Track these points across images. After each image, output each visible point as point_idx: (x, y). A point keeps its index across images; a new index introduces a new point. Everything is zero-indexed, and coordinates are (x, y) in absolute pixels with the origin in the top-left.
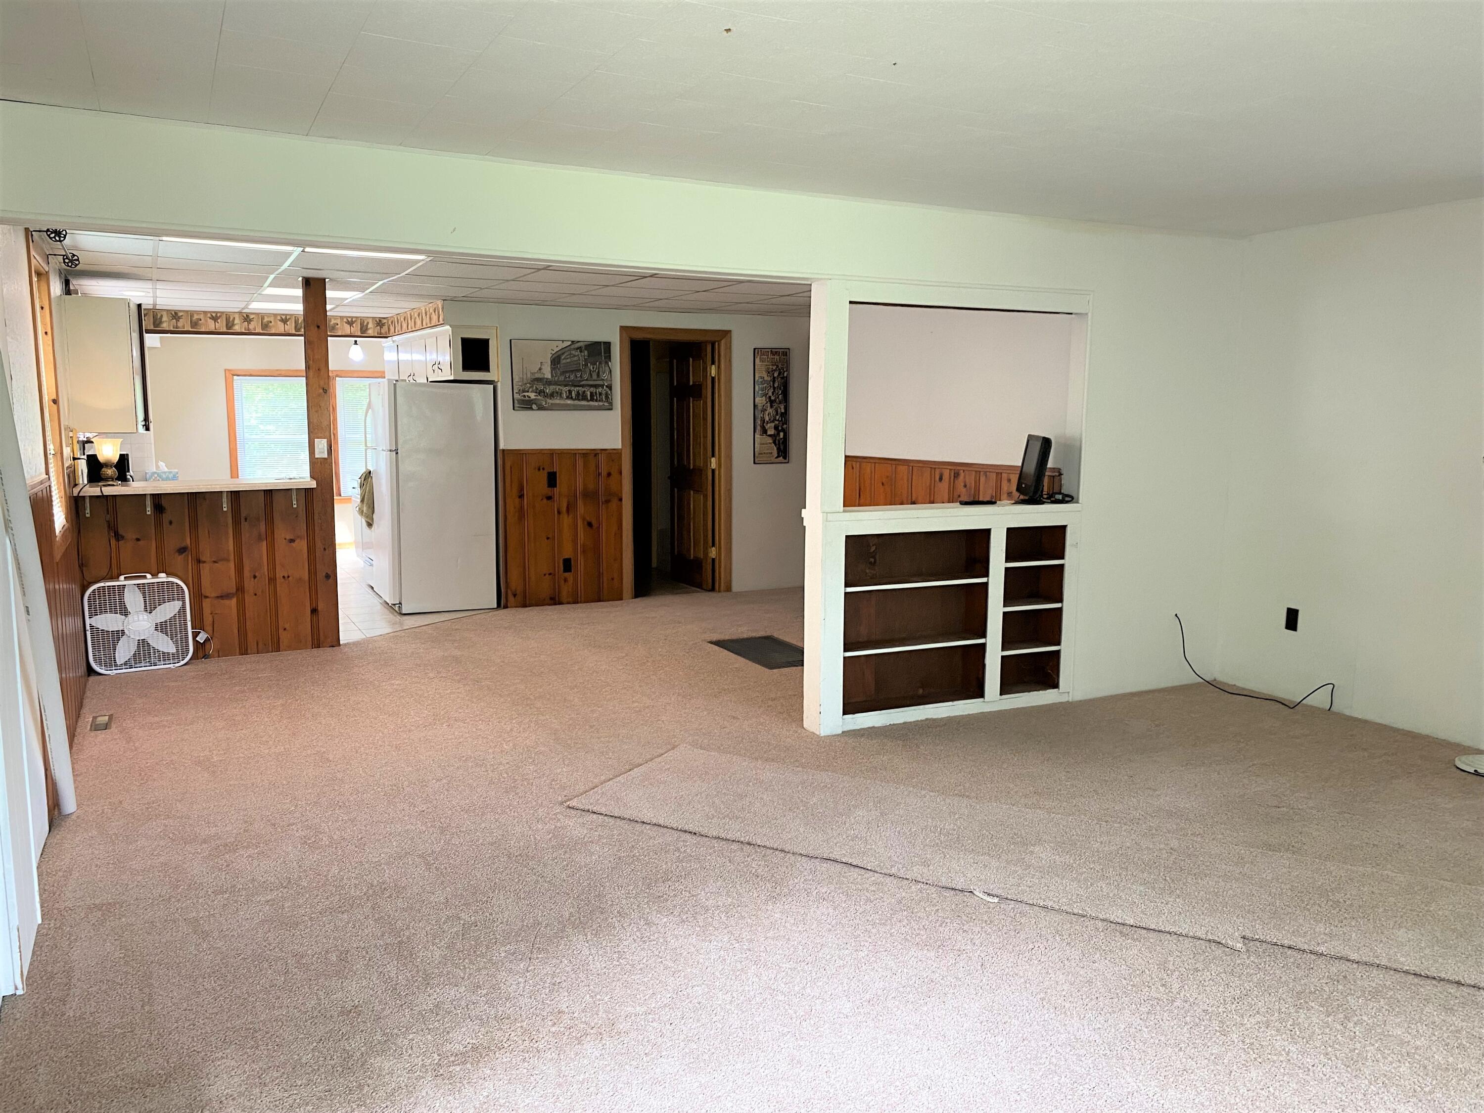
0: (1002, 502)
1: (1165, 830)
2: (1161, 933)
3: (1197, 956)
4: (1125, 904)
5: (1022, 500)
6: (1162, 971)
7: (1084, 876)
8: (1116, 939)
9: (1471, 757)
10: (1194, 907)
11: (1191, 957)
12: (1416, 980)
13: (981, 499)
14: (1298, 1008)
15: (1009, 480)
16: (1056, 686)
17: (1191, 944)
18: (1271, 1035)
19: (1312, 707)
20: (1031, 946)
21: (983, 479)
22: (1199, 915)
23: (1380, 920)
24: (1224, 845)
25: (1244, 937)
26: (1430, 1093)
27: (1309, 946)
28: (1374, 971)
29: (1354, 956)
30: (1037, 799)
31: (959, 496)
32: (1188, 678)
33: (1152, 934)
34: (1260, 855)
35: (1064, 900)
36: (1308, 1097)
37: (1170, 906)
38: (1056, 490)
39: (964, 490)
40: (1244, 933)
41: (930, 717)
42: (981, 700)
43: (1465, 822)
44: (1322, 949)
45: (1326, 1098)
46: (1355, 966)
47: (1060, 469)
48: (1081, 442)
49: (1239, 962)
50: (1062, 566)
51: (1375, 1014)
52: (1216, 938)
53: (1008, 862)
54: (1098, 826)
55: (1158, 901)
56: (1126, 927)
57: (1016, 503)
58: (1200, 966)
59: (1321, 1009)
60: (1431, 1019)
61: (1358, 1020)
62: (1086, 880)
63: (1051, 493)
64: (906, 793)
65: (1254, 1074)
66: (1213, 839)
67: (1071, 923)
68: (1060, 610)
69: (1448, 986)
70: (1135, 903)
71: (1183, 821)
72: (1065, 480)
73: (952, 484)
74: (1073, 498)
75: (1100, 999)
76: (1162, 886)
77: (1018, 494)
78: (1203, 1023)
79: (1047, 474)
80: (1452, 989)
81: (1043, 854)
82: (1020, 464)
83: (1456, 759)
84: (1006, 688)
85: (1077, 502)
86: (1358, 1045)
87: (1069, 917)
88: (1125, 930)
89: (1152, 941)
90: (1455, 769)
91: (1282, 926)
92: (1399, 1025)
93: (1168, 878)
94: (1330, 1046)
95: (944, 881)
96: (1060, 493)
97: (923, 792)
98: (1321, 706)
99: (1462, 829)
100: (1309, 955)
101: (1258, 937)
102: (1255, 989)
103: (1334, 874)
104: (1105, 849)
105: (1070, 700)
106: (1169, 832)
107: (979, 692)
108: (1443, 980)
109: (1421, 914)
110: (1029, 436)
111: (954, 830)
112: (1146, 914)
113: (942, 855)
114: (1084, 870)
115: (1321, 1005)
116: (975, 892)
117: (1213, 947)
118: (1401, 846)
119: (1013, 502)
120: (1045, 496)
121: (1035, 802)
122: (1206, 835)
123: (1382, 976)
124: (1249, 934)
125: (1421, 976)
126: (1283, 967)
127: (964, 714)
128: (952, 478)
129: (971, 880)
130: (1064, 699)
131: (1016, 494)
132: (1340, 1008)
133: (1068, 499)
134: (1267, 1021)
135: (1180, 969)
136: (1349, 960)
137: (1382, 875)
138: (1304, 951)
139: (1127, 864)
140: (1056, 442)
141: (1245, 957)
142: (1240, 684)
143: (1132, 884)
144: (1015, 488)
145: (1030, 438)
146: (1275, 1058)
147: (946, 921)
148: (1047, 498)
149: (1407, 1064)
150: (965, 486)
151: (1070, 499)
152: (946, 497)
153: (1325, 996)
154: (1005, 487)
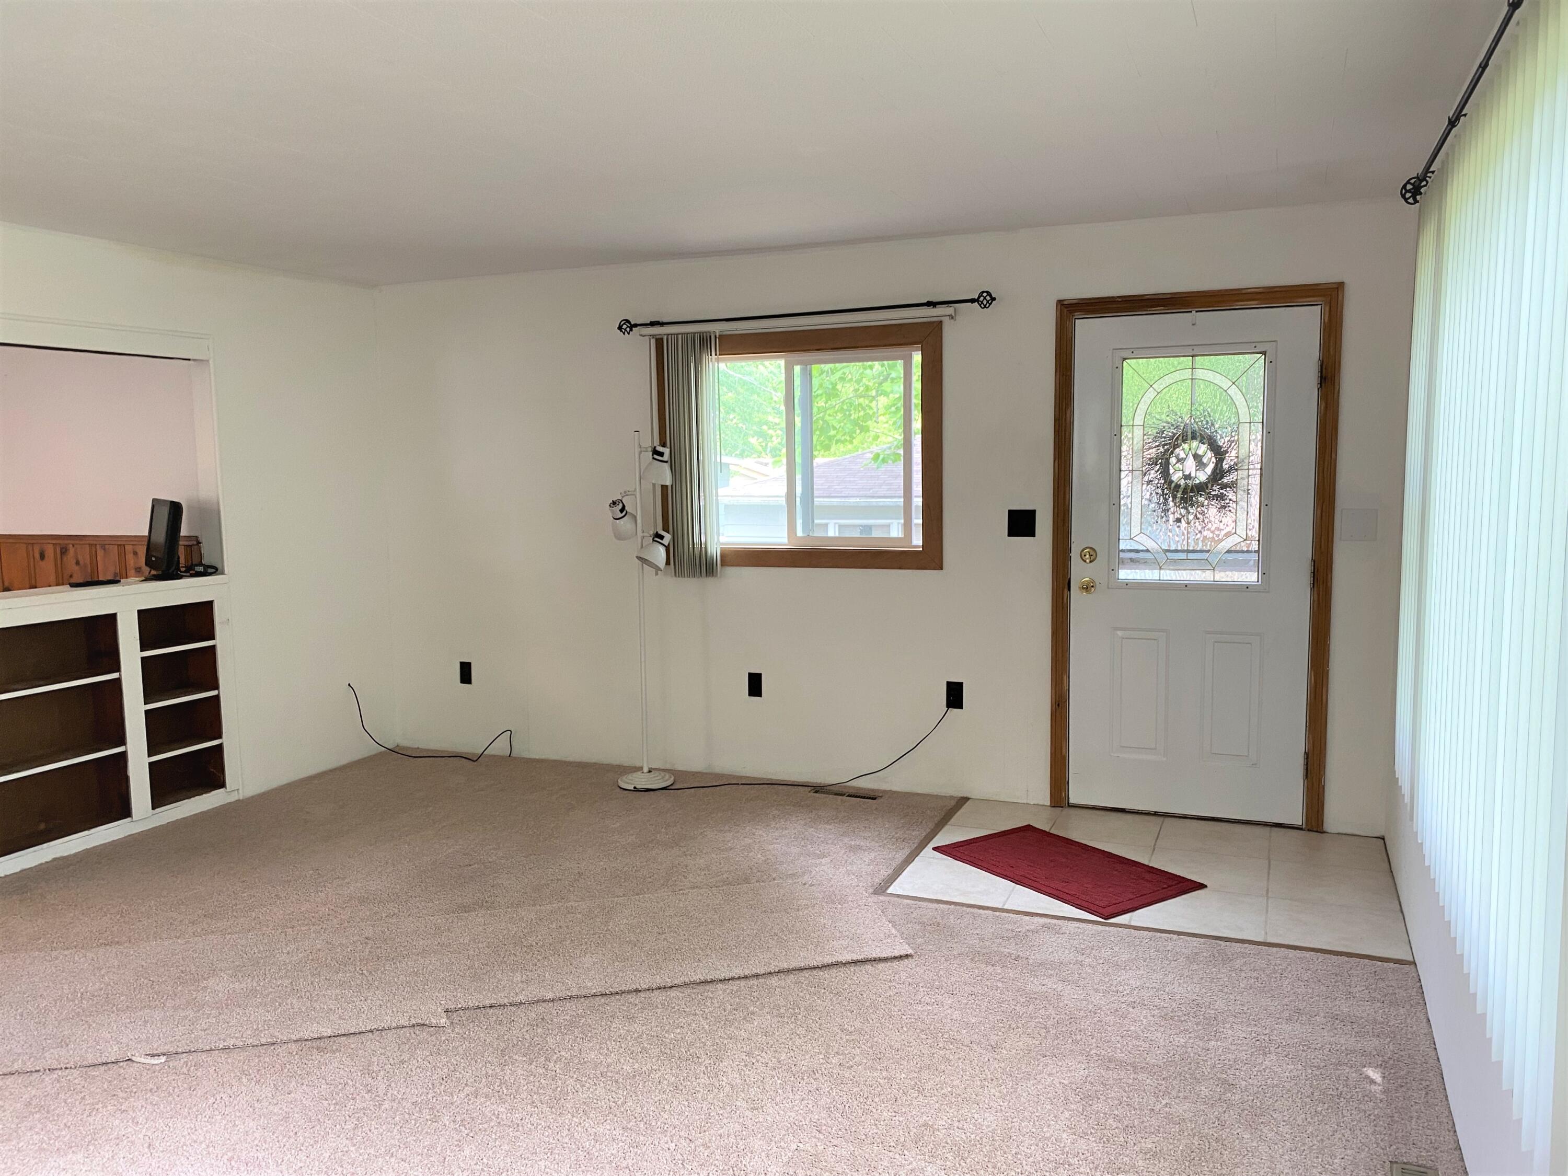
0: (129, 580)
1: (358, 920)
2: (362, 1035)
3: (402, 1047)
4: (320, 1014)
5: (154, 575)
6: (367, 1076)
7: (270, 996)
8: (313, 1057)
9: (630, 777)
10: (394, 995)
11: (396, 1050)
12: (603, 1000)
13: (101, 579)
14: (503, 1065)
15: (135, 553)
16: (222, 785)
17: (395, 1036)
18: (481, 1104)
19: (494, 756)
20: (212, 1100)
21: (100, 553)
22: (401, 1002)
23: (568, 952)
24: (420, 919)
25: (447, 1011)
26: (623, 1104)
27: (509, 998)
28: (567, 1004)
29: (550, 995)
30: (207, 923)
31: (71, 576)
32: (367, 749)
33: (352, 1039)
34: (456, 921)
35: (249, 1032)
36: (518, 1154)
37: (369, 1001)
38: (195, 561)
39: (77, 568)
40: (447, 1007)
41: (58, 855)
42: (129, 819)
43: (630, 837)
44: (521, 998)
45: (536, 1147)
46: (551, 1004)
47: (197, 537)
48: (218, 503)
49: (443, 1038)
50: (213, 648)
51: (572, 1046)
52: (420, 1021)
53: (176, 1008)
54: (283, 934)
55: (356, 999)
56: (323, 1040)
57: (147, 579)
58: (406, 1057)
59: (525, 1059)
60: (618, 1034)
61: (558, 1057)
62: (273, 1001)
63: (190, 563)
64: (28, 962)
65: (467, 1152)
66: (409, 915)
67: (259, 1057)
68: (217, 698)
69: (629, 996)
70: (331, 1010)
71: (376, 905)
72: (205, 548)
73: (59, 562)
74: (217, 569)
75: (298, 1134)
76: (358, 982)
77: (148, 569)
78: (414, 1117)
79: (181, 543)
80: (632, 998)
81: (221, 985)
82: (146, 534)
83: (619, 781)
84: (159, 798)
85: (223, 573)
86: (560, 1083)
87: (256, 1051)
88: (321, 1044)
89: (353, 1046)
90: (619, 789)
91: (482, 987)
92: (591, 1049)
93: (365, 972)
94: (535, 1093)
95: (91, 1058)
96: (201, 564)
97: (54, 954)
98: (501, 754)
99: (628, 844)
100: (510, 1008)
101: (460, 1006)
102: (462, 1061)
103: (525, 919)
104: (293, 959)
105: (241, 799)
106: (362, 920)
107: (125, 811)
108: (623, 992)
109: (601, 935)
110: (154, 500)
111: (101, 990)
112: (344, 1019)
113: (86, 1026)
114: (270, 990)
115: (524, 1056)
116: (134, 1058)
117: (418, 1032)
118: (580, 874)
119: (143, 579)
120: (183, 569)
121: (206, 926)
122: (401, 914)
123: (574, 1006)
124: (452, 1006)
125: (606, 994)
126: (486, 1029)
127: (107, 841)
128: (59, 556)
129: (128, 1045)
130: (233, 798)
131: (146, 570)
132: (541, 1052)
133: (211, 570)
134: (476, 1091)
135: (386, 1067)
136: (545, 1001)
137: (567, 907)
138: (504, 1005)
139: (319, 969)
140: (189, 507)
141: (450, 1031)
142: (422, 746)
143: (327, 989)
144: (143, 560)
145: (156, 503)
146: (486, 1126)
147: (97, 1107)
148: (185, 572)
149: (602, 1085)
150: (77, 563)
151: (213, 570)
152: (52, 578)
153: (527, 1045)
154: (131, 560)
